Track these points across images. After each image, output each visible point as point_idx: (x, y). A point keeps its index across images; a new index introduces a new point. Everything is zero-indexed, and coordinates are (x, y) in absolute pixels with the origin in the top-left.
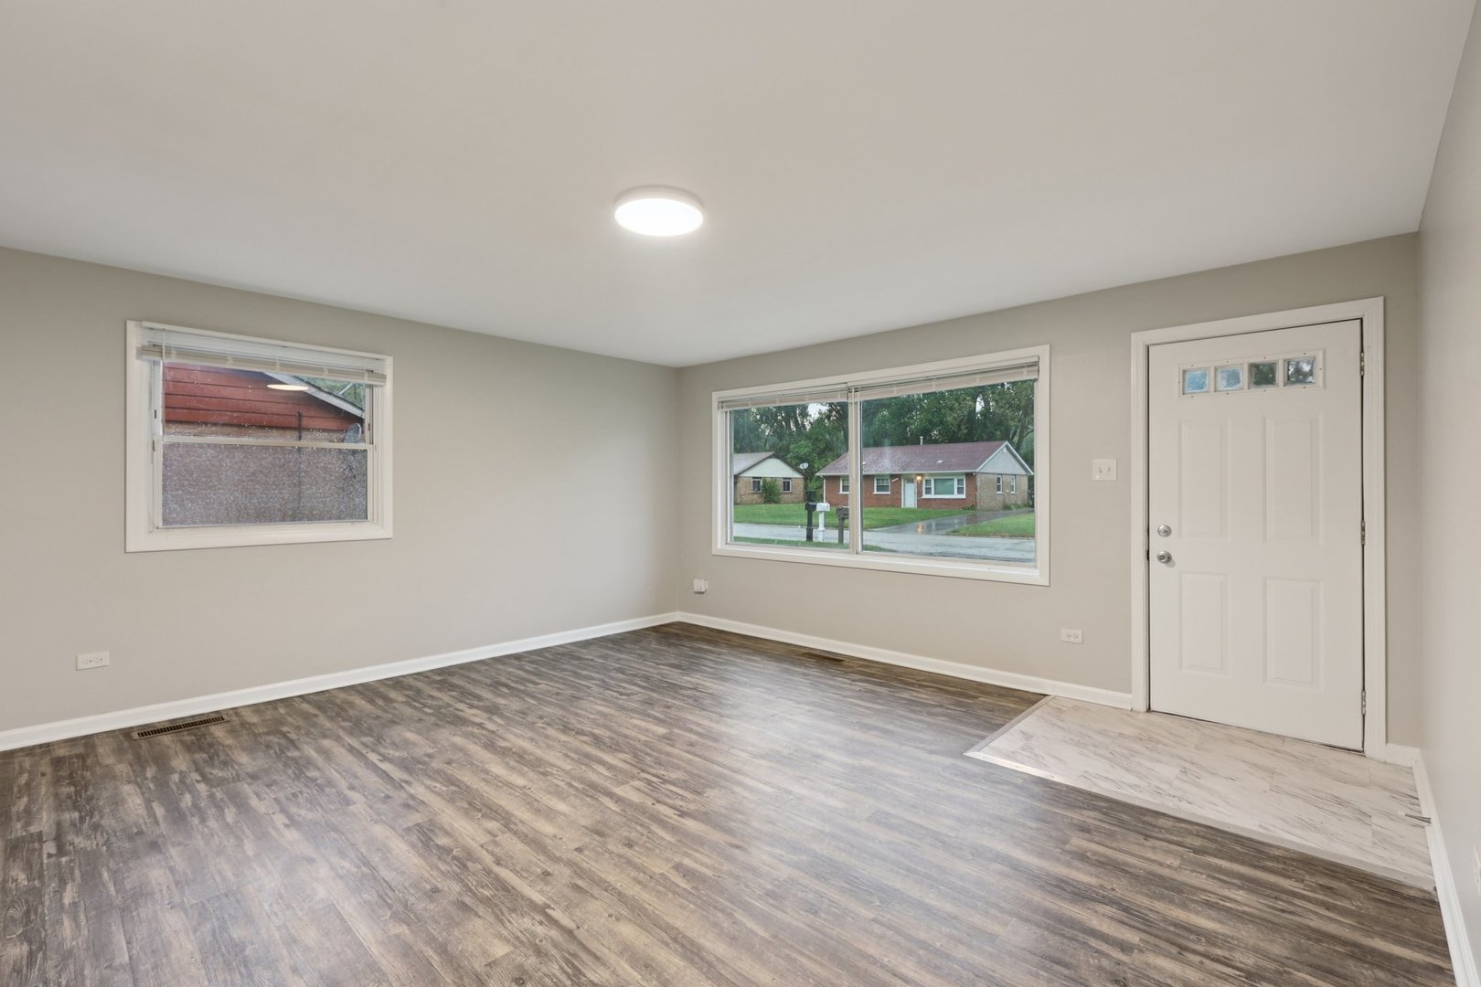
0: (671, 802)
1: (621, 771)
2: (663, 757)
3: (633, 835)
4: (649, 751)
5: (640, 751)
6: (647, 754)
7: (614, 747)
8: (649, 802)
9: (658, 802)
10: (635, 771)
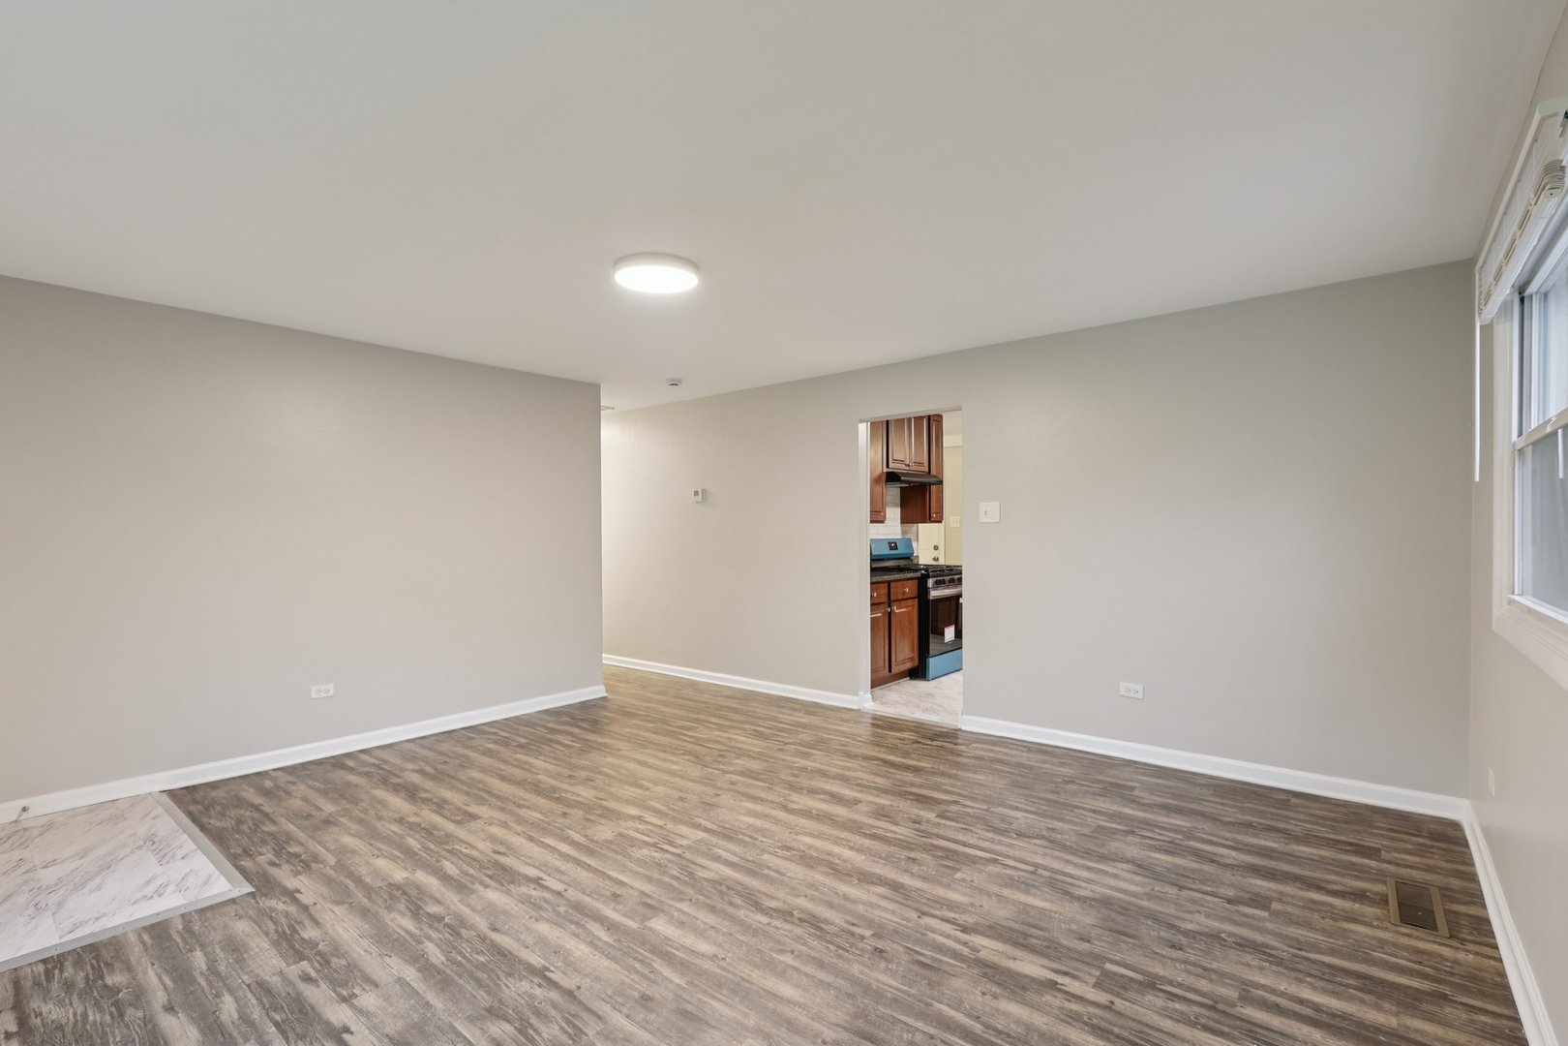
0: (649, 827)
1: (704, 855)
2: (656, 875)
3: (680, 804)
4: (675, 883)
5: (686, 882)
6: (677, 878)
7: (724, 888)
8: (670, 826)
9: (661, 827)
10: (688, 855)
